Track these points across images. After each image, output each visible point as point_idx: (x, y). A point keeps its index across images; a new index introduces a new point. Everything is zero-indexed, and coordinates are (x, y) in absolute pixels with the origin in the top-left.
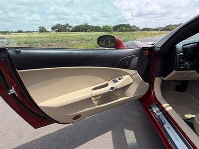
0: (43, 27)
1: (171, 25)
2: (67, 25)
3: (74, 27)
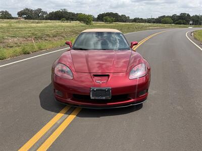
0: (6, 12)
1: (164, 16)
3: (48, 13)
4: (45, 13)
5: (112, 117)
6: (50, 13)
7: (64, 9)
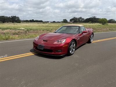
0: (66, 19)
2: (81, 18)
3: (85, 19)
4: (83, 19)
5: (42, 57)
6: (86, 19)
7: (94, 17)
